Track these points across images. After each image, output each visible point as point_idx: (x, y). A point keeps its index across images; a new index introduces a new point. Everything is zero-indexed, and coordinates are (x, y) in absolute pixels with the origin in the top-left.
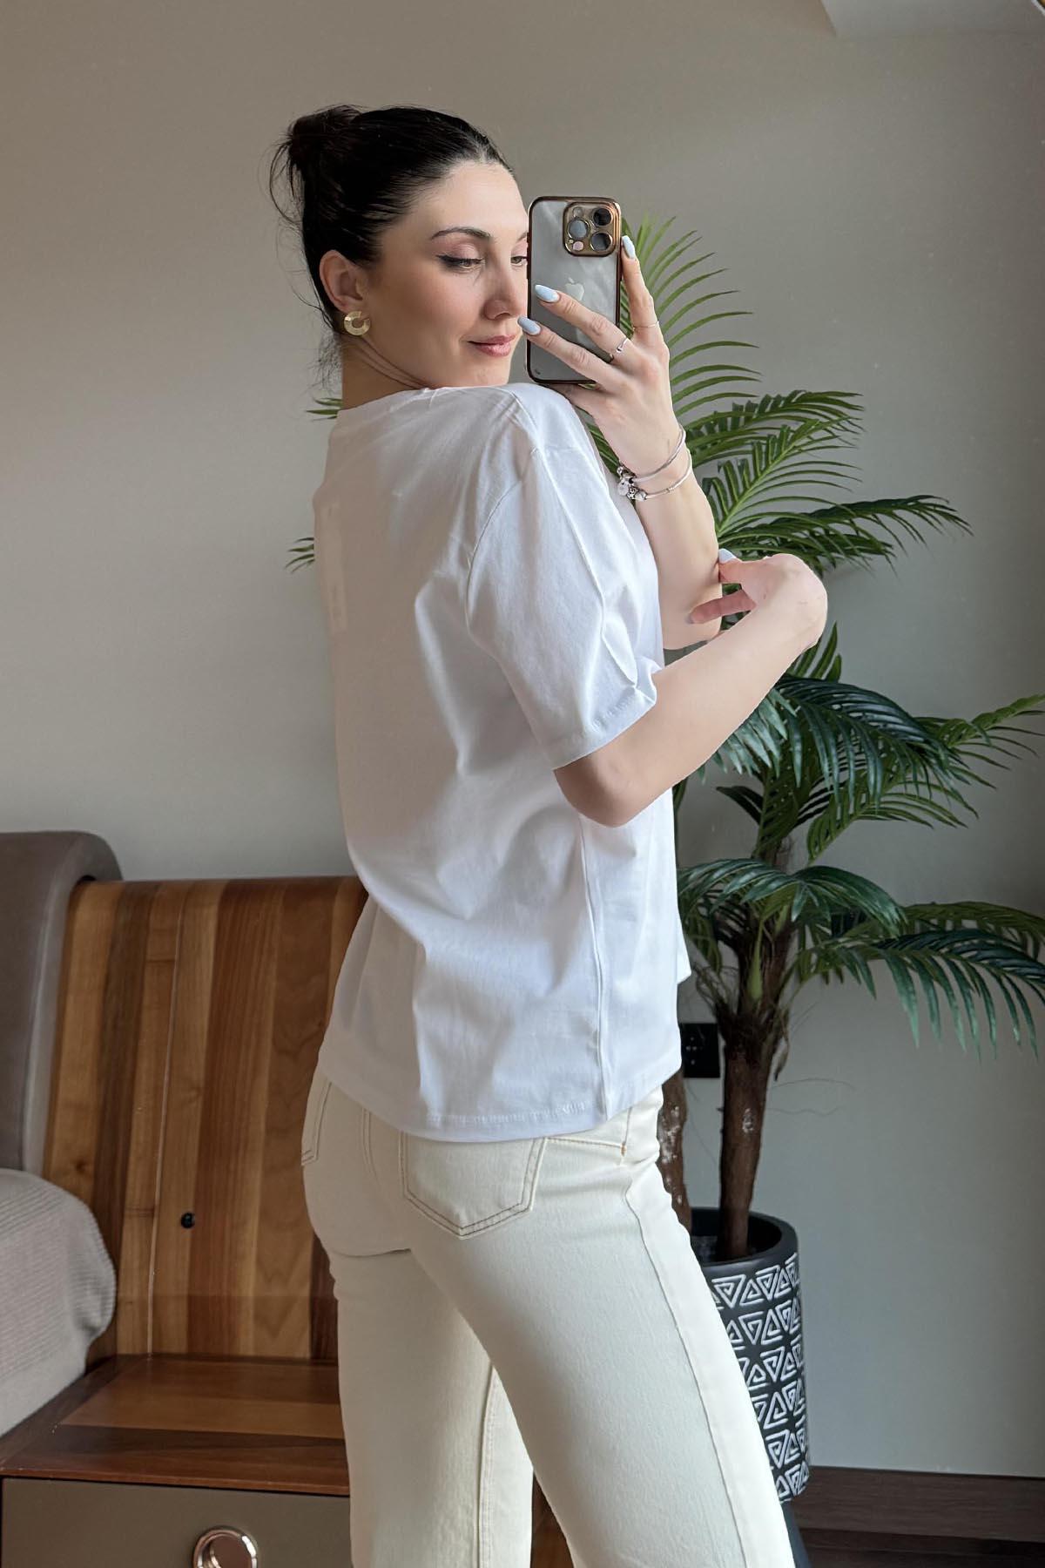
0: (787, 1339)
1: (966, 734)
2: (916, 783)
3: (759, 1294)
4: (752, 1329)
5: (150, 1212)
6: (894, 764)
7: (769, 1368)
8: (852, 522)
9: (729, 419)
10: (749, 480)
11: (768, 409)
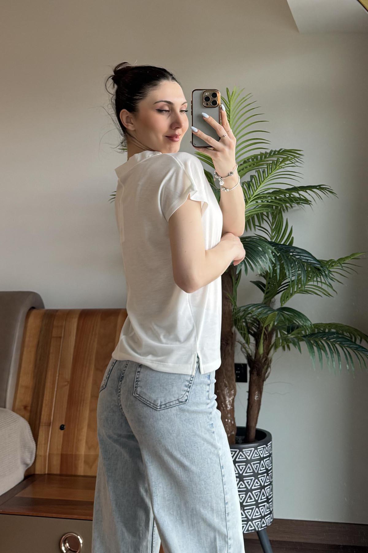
0: (267, 471)
1: (334, 265)
2: (317, 281)
3: (258, 455)
4: (256, 467)
5: (49, 424)
6: (310, 274)
7: (261, 481)
8: (299, 193)
10: (265, 177)
11: (272, 154)
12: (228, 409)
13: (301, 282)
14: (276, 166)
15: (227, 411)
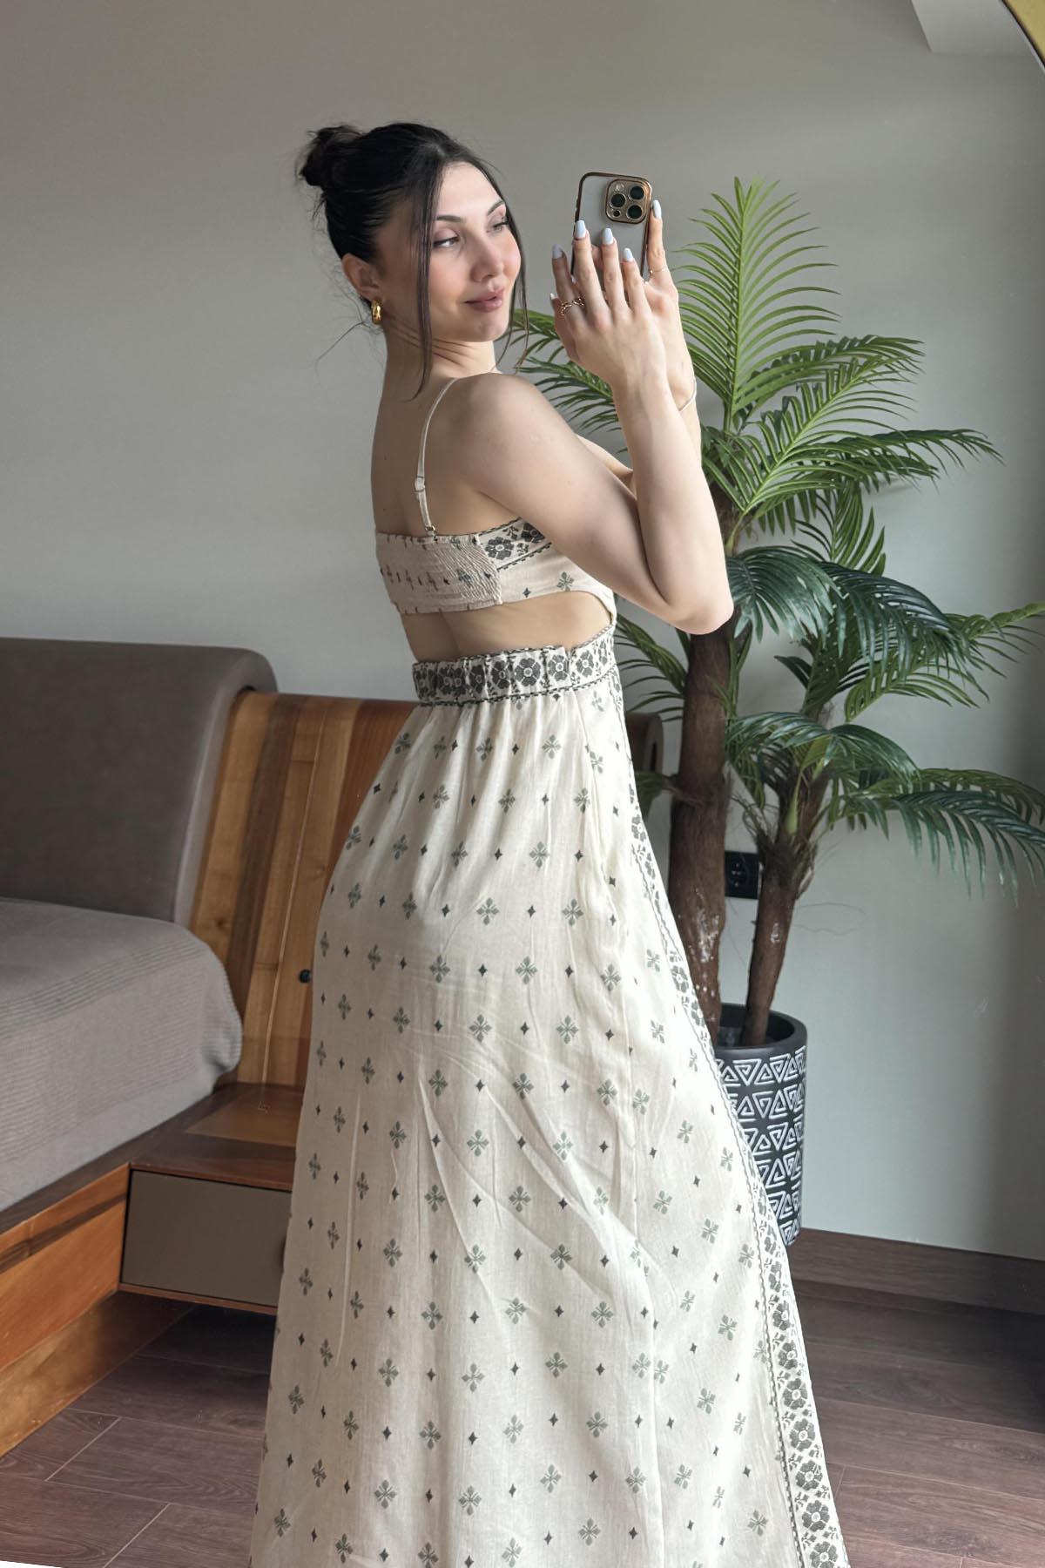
0: (791, 1116)
1: (984, 629)
2: (938, 666)
3: (771, 1077)
4: (762, 1105)
5: (274, 967)
6: (922, 649)
7: (773, 1138)
8: (904, 444)
9: (813, 352)
10: (822, 402)
11: (846, 347)
12: (703, 960)
13: (897, 665)
14: (849, 377)
15: (701, 964)
